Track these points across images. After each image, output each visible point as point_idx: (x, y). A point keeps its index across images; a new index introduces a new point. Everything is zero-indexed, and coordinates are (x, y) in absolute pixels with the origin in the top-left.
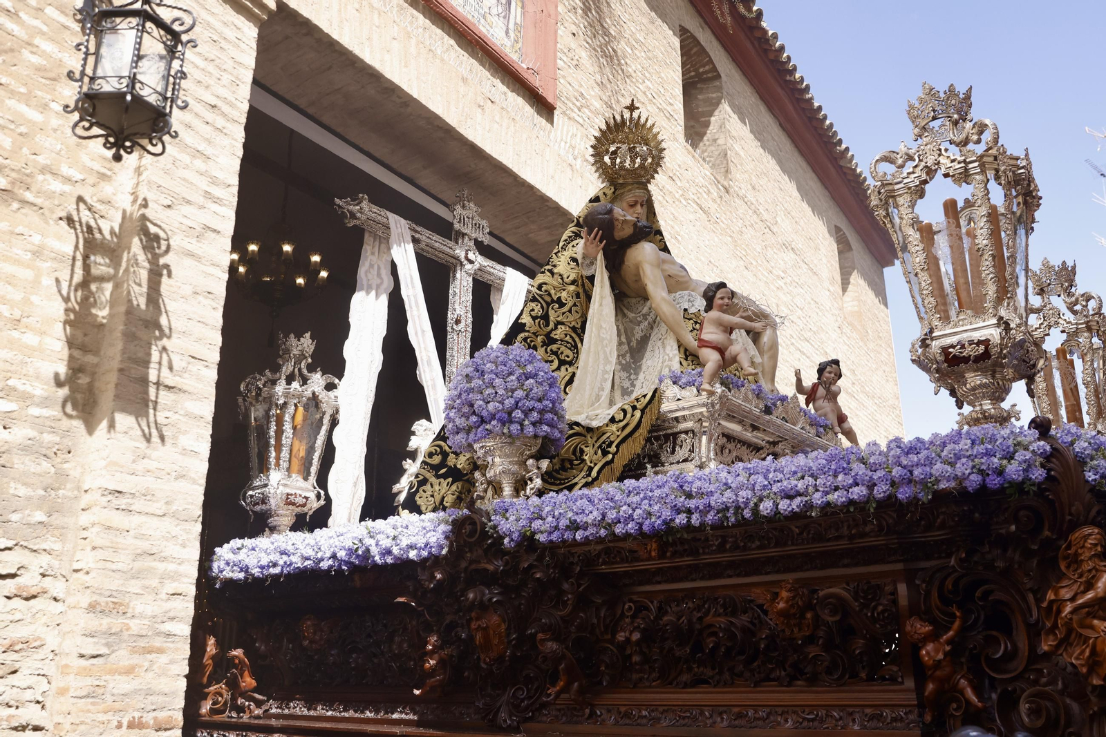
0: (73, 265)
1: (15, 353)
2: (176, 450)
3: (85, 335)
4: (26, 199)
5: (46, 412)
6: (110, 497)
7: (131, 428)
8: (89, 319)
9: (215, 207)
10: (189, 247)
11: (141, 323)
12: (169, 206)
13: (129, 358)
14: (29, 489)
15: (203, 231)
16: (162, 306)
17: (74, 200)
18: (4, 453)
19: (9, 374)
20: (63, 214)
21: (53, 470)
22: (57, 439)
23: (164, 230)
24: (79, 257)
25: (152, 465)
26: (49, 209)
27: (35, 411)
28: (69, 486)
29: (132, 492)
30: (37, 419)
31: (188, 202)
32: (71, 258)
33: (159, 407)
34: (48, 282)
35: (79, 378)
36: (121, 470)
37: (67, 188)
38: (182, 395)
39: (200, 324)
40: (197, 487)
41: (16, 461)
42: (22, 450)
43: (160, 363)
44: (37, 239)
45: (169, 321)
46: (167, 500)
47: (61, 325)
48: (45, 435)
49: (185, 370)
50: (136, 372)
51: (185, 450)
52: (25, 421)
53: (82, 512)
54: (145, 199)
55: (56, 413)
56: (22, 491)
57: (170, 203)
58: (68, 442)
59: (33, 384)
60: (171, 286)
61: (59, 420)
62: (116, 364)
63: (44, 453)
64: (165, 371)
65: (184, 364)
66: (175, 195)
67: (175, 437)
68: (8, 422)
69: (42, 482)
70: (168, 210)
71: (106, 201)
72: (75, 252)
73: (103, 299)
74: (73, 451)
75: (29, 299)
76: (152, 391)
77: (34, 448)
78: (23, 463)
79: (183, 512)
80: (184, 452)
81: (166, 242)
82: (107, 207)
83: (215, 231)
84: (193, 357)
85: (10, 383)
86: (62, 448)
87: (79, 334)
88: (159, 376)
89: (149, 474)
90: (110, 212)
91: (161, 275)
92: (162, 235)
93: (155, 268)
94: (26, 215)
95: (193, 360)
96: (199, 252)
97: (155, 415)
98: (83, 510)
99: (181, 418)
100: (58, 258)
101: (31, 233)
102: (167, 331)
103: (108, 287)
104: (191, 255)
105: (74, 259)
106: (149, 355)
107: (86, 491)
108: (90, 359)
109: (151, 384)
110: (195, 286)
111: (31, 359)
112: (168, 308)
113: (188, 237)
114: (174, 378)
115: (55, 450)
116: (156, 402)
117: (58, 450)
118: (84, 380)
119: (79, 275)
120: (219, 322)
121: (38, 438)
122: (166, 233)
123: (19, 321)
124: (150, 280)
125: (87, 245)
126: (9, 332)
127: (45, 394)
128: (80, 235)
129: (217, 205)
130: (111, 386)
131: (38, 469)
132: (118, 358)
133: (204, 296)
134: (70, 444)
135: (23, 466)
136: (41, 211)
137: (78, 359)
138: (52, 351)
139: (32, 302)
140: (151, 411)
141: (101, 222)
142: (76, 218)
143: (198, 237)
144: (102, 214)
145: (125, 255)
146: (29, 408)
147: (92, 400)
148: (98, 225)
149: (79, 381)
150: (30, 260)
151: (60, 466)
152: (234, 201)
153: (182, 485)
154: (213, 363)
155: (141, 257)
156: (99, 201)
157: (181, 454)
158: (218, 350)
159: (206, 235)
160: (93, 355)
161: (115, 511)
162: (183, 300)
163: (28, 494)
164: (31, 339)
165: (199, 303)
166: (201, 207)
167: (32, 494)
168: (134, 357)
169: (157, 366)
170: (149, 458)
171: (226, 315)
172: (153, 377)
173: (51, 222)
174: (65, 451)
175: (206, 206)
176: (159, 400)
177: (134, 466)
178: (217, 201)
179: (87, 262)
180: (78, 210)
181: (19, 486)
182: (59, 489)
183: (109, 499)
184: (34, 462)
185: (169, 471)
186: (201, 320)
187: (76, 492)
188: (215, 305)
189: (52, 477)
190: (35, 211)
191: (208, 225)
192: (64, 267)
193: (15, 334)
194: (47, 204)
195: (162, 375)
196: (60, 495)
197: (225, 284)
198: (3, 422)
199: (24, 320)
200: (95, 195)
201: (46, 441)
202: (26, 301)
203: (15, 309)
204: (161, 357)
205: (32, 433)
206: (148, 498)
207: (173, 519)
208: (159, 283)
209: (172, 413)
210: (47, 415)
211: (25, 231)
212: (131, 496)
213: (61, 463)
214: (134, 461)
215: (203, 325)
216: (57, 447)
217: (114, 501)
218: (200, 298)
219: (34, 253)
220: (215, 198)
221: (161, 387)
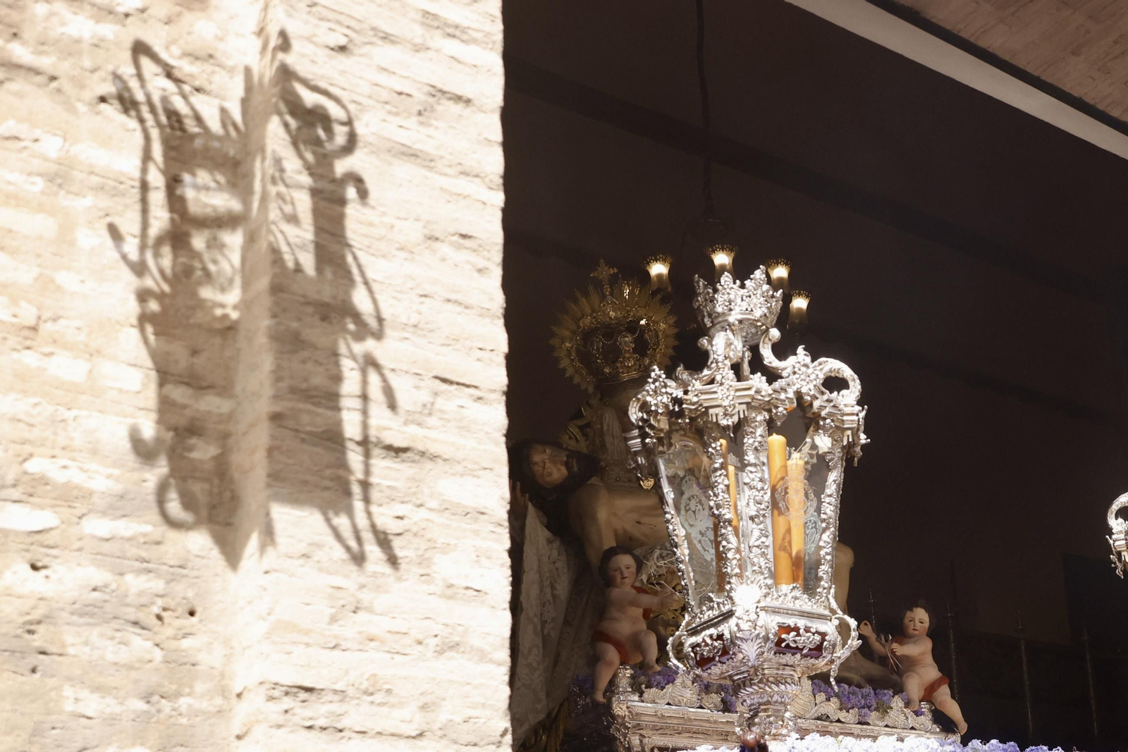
0: (144, 201)
1: (35, 400)
2: (432, 588)
3: (195, 352)
4: (15, 60)
5: (125, 528)
6: (287, 702)
7: (319, 546)
8: (199, 317)
9: (453, 47)
10: (403, 137)
11: (310, 310)
12: (342, 49)
13: (293, 390)
14: (109, 700)
15: (431, 100)
16: (355, 271)
17: (127, 55)
18: (39, 622)
19: (28, 449)
20: (109, 88)
21: (158, 655)
22: (158, 585)
23: (337, 100)
24: (156, 178)
25: (378, 625)
26: (72, 79)
27: (98, 526)
28: (200, 687)
29: (338, 687)
30: (107, 545)
31: (386, 38)
32: (137, 184)
33: (375, 495)
34: (93, 239)
35: (191, 449)
36: (305, 639)
37: (108, 30)
38: (429, 465)
39: (450, 306)
40: (492, 667)
41: (69, 639)
42: (82, 615)
43: (365, 397)
44: (52, 146)
45: (375, 301)
46: (423, 700)
47: (135, 333)
48: (129, 578)
49: (428, 410)
50: (315, 419)
51: (450, 586)
52: (80, 550)
53: (237, 743)
54: (283, 34)
55: (148, 528)
56: (93, 704)
57: (343, 41)
58: (183, 591)
59: (86, 466)
60: (371, 224)
61: (158, 543)
62: (263, 406)
63: (133, 618)
64: (379, 416)
65: (424, 396)
66: (353, 24)
67: (423, 561)
68: (40, 555)
69: (136, 681)
70: (341, 58)
71: (203, 54)
72: (144, 170)
73: (225, 266)
74: (199, 610)
75: (52, 281)
76: (355, 458)
77: (108, 608)
78: (86, 643)
79: (465, 726)
80: (449, 592)
81: (345, 129)
82: (208, 67)
83: (458, 98)
84: (444, 380)
85: (33, 466)
86: (172, 604)
87: (179, 351)
88: (365, 426)
89: (373, 644)
90: (216, 78)
91: (342, 202)
92: (334, 111)
93: (328, 187)
94: (19, 95)
95: (445, 387)
96: (428, 147)
97: (369, 514)
98: (239, 737)
99: (432, 516)
100: (107, 186)
101: (37, 133)
102: (373, 323)
103: (234, 240)
104: (411, 155)
105: (144, 187)
106: (338, 378)
107: (239, 695)
108: (211, 404)
109: (350, 445)
110: (428, 222)
111: (74, 412)
112: (370, 275)
113: (397, 114)
114: (405, 429)
115: (156, 609)
116: (365, 485)
117: (165, 609)
118: (203, 452)
119: (160, 218)
120: (497, 300)
121: (114, 586)
122: (344, 107)
123: (34, 329)
124: (316, 212)
125: (173, 154)
126: (15, 355)
127: (118, 488)
128: (155, 133)
129: (455, 42)
130: (260, 457)
131: (124, 655)
132: (268, 391)
133: (451, 244)
134: (190, 594)
135: (87, 649)
136: (54, 84)
137: (185, 407)
138: (121, 391)
139: (59, 288)
140: (358, 505)
141: (198, 101)
142: (140, 96)
143: (420, 113)
144: (197, 83)
145: (258, 164)
146: (84, 522)
147: (228, 494)
148: (193, 109)
149: (195, 455)
150: (42, 193)
151: (174, 644)
152: (496, 29)
153: (453, 665)
154: (494, 391)
155: (292, 164)
156: (186, 55)
157: (443, 596)
158: (503, 362)
159: (439, 108)
160: (219, 395)
161: (305, 732)
162: (402, 254)
163: (108, 711)
164: (67, 368)
165: (443, 260)
166: (419, 48)
167: (118, 709)
168: (304, 386)
169: (357, 403)
170: (370, 610)
171: (508, 285)
172: (351, 426)
173: (82, 108)
174: (182, 610)
175: (430, 44)
176: (373, 480)
177: (335, 629)
178: (454, 32)
179: (178, 192)
180: (140, 76)
181: (84, 693)
182: (178, 695)
183: (285, 707)
184: (112, 638)
185: (420, 637)
186: (453, 297)
187: (219, 701)
188: (482, 263)
189: (157, 670)
190: (39, 86)
191: (440, 86)
192: (126, 206)
193: (30, 359)
194: (64, 67)
195: (373, 422)
196: (184, 709)
197: (499, 215)
198: (28, 556)
199: (47, 328)
200: (174, 42)
201: (133, 590)
202: (46, 284)
203: (23, 304)
204: (365, 382)
205: (99, 576)
206: (378, 698)
207: (444, 742)
208: (339, 220)
209: (410, 506)
210: (128, 534)
211: (22, 130)
212: (336, 698)
213: (175, 638)
214: (333, 619)
215: (459, 309)
216: (160, 602)
217: (297, 711)
218: (444, 249)
219: (51, 178)
220: (449, 26)
221: (376, 452)
